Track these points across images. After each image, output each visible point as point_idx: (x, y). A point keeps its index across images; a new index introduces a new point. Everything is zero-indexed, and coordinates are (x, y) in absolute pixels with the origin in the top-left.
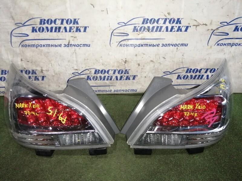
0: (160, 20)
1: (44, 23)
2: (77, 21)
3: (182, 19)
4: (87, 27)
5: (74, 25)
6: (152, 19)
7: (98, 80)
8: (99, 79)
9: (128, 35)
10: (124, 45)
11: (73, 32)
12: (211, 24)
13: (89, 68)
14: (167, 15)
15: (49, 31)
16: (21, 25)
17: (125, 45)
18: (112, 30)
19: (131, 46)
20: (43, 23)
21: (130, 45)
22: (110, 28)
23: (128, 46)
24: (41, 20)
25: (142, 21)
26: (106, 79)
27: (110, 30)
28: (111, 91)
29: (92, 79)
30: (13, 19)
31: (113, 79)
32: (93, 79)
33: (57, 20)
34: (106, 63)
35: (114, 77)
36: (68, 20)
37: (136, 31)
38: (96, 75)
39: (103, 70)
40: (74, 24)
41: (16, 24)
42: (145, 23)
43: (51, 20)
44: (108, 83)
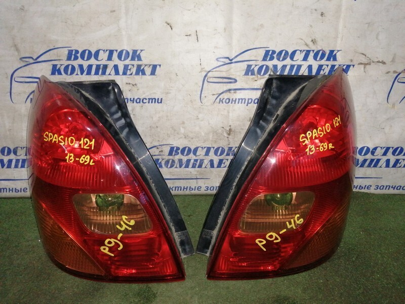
0: (298, 52)
1: (76, 58)
2: (139, 54)
3: (338, 51)
4: (158, 66)
5: (133, 62)
6: (281, 52)
7: (175, 166)
8: (178, 166)
9: (236, 81)
10: (227, 101)
11: (131, 74)
12: (393, 61)
13: (158, 144)
14: (311, 44)
15: (85, 73)
16: (31, 61)
17: (229, 100)
18: (205, 71)
19: (241, 103)
20: (73, 56)
21: (239, 99)
22: (202, 69)
23: (235, 103)
24: (70, 52)
25: (264, 55)
26: (191, 165)
27: (201, 72)
28: (199, 188)
29: (163, 166)
30: (17, 50)
31: (203, 166)
32: (165, 165)
33: (101, 52)
34: (191, 135)
35: (206, 162)
36: (121, 52)
37: (251, 75)
38: (171, 157)
39: (186, 147)
40: (133, 59)
41: (21, 59)
42: (268, 60)
43: (90, 52)
44: (195, 173)
